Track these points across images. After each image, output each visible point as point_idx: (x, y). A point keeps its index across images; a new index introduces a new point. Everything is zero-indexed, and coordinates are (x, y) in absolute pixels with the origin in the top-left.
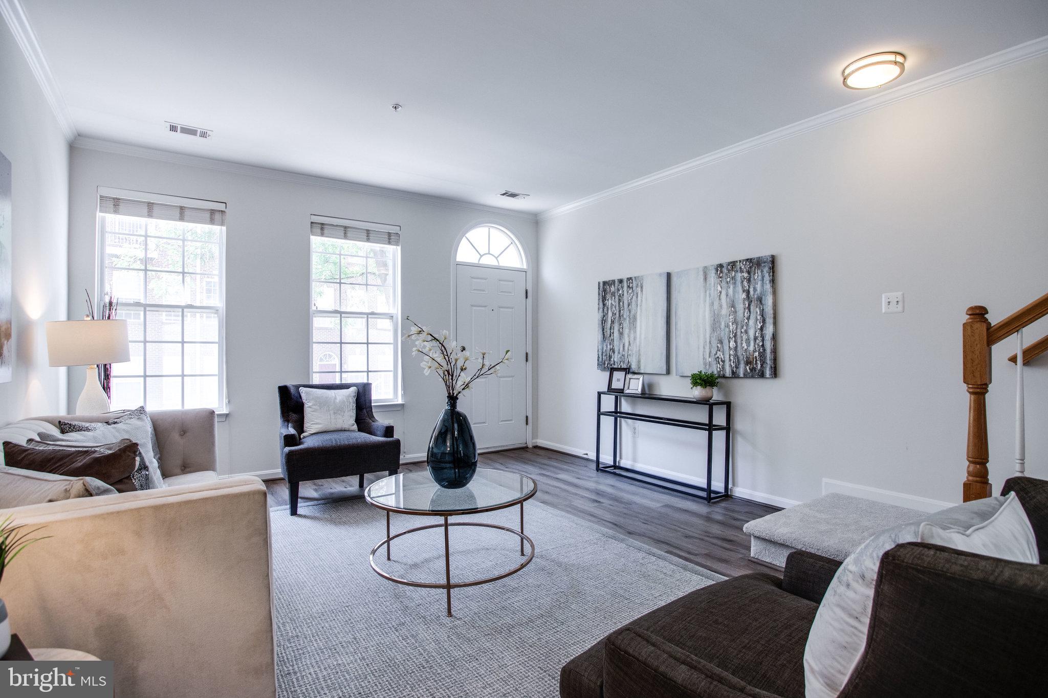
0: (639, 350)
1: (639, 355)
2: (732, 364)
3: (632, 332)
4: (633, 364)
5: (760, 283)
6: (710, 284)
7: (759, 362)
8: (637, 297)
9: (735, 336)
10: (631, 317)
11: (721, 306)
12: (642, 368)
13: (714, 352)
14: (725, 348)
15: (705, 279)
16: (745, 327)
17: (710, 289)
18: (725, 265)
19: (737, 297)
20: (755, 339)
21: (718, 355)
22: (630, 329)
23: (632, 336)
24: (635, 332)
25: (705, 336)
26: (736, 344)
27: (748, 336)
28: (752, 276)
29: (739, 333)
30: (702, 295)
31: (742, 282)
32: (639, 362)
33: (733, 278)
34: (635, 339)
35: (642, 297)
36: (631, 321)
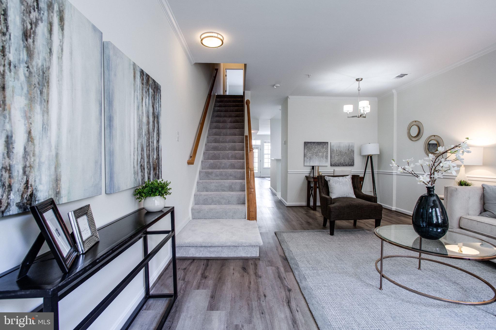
0: (57, 155)
1: (57, 166)
2: (148, 171)
3: (38, 108)
4: (40, 187)
5: (158, 103)
6: (137, 86)
7: (157, 168)
8: (50, 31)
9: (149, 145)
10: (34, 70)
11: (143, 113)
12: (64, 192)
13: (139, 160)
14: (145, 156)
15: (135, 77)
16: (153, 138)
17: (137, 92)
18: (145, 75)
19: (150, 109)
20: (156, 149)
21: (142, 163)
22: (31, 100)
23: (38, 118)
24: (46, 112)
25: (134, 141)
26: (149, 151)
27: (154, 146)
28: (155, 96)
29: (150, 143)
30: (133, 92)
31: (152, 98)
32: (57, 180)
33: (148, 89)
34: (45, 127)
35: (62, 41)
36: (35, 80)
